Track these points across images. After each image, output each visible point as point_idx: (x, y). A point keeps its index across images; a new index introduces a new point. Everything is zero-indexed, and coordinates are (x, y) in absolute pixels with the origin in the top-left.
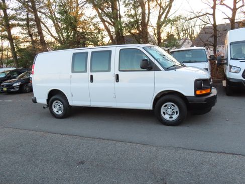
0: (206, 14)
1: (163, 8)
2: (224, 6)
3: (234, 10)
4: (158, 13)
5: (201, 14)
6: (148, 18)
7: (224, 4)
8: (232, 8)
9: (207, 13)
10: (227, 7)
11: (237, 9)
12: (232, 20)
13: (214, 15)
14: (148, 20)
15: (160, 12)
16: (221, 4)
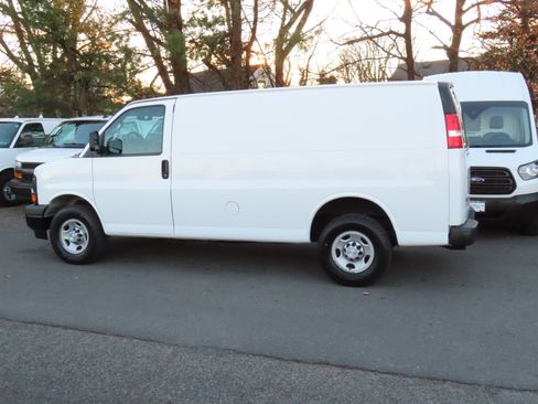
0: (388, 34)
1: (292, 11)
2: (436, 17)
3: (458, 29)
4: (281, 21)
5: (375, 32)
6: (254, 30)
7: (434, 13)
8: (453, 23)
9: (391, 32)
10: (442, 19)
11: (463, 27)
12: (452, 52)
13: (407, 36)
14: (253, 38)
15: (284, 19)
16: (428, 12)
